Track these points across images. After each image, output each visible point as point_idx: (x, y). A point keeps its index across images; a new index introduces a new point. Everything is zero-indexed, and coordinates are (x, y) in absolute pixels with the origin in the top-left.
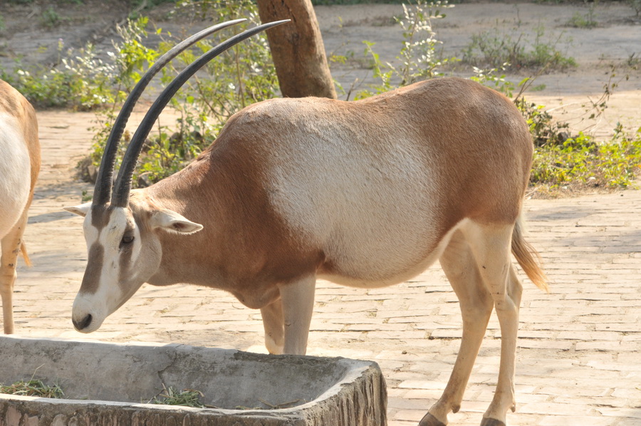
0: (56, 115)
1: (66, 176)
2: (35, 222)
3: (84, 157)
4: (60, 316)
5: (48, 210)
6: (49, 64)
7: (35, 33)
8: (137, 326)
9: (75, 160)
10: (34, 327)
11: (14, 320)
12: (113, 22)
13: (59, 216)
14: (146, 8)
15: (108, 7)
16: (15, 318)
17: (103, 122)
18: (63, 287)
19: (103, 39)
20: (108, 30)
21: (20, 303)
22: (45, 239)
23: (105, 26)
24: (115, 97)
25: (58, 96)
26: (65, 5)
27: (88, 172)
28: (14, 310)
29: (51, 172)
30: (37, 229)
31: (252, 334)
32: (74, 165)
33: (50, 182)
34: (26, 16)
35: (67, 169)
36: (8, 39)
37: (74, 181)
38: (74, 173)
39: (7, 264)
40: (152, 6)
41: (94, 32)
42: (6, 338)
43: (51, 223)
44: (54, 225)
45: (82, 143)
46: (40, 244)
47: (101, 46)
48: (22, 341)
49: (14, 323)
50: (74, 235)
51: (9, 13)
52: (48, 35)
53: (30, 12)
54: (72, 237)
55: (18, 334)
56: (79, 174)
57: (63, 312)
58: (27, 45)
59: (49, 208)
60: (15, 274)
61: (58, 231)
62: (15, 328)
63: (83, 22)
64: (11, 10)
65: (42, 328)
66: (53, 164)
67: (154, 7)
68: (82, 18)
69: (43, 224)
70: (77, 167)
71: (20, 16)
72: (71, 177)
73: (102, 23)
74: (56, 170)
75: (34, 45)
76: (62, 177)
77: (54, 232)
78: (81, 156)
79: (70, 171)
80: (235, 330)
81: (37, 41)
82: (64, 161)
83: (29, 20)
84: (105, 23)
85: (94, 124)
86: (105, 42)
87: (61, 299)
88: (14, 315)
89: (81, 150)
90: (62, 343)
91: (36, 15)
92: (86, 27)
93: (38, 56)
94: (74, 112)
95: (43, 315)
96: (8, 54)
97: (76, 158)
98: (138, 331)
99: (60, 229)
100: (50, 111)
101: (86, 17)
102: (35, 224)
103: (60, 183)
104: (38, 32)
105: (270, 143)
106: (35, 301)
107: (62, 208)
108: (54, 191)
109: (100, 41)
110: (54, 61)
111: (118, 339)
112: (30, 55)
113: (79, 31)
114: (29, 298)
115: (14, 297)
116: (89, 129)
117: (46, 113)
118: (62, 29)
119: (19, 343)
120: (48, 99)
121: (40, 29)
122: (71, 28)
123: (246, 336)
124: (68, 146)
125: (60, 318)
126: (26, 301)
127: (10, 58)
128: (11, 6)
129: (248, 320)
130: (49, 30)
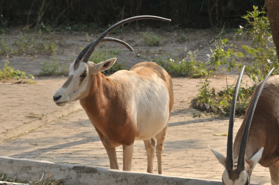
0: (183, 79)
1: (187, 106)
2: (173, 126)
3: (194, 98)
4: (183, 167)
5: (178, 121)
6: (180, 58)
7: (175, 44)
8: (216, 172)
9: (190, 99)
10: (171, 171)
11: (162, 168)
12: (208, 40)
13: (183, 123)
14: (222, 34)
15: (206, 34)
16: (163, 167)
17: (202, 83)
18: (184, 154)
19: (204, 47)
20: (206, 43)
21: (166, 161)
22: (177, 133)
23: (205, 42)
24: (208, 72)
25: (184, 71)
26: (188, 32)
27: (196, 104)
28: (162, 163)
29: (180, 104)
30: (174, 129)
31: (266, 178)
32: (190, 101)
33: (179, 108)
34: (171, 37)
35: (186, 103)
36: (163, 47)
37: (190, 108)
38: (190, 105)
39: (159, 144)
40: (225, 33)
41: (200, 44)
42: (160, 176)
43: (180, 126)
44: (180, 127)
45: (193, 92)
46: (174, 135)
47: (203, 50)
48: (166, 177)
49: (162, 169)
50: (189, 132)
51: (164, 35)
52: (180, 45)
53: (173, 35)
54: (188, 133)
55: (164, 174)
56: (192, 105)
57: (184, 165)
58: (171, 49)
59: (179, 120)
60: (163, 148)
61: (182, 130)
62: (163, 172)
63: (195, 40)
64: (165, 34)
65: (175, 172)
66: (181, 100)
67: (226, 33)
68: (195, 38)
69: (176, 127)
70: (191, 102)
71: (168, 37)
72: (189, 106)
73: (204, 40)
74: (182, 103)
75: (174, 49)
76: (184, 106)
77: (181, 130)
78: (193, 97)
79: (188, 104)
80: (258, 176)
81: (175, 48)
82: (186, 100)
83: (172, 39)
84: (205, 40)
85: (198, 84)
86: (204, 48)
87: (183, 159)
88: (162, 166)
89: (193, 95)
90: (183, 179)
91: (175, 36)
92: (197, 42)
93: (176, 54)
94: (190, 78)
95: (175, 166)
96: (163, 53)
97: (191, 98)
98: (216, 175)
99: (183, 129)
100: (180, 78)
101: (197, 37)
102: (173, 127)
103: (184, 109)
104: (176, 44)
105: (275, 96)
106: (172, 160)
107: (184, 120)
108: (181, 112)
109: (202, 48)
110: (182, 56)
111: (207, 178)
112: (172, 53)
113: (194, 44)
114: (170, 158)
115: (163, 158)
116: (197, 86)
117: (178, 78)
118: (186, 43)
119: (165, 178)
120: (180, 73)
121: (177, 42)
122: (190, 42)
123: (263, 178)
124: (187, 93)
125: (182, 168)
126: (168, 160)
127: (164, 54)
128: (165, 33)
129: (264, 171)
130: (181, 43)
